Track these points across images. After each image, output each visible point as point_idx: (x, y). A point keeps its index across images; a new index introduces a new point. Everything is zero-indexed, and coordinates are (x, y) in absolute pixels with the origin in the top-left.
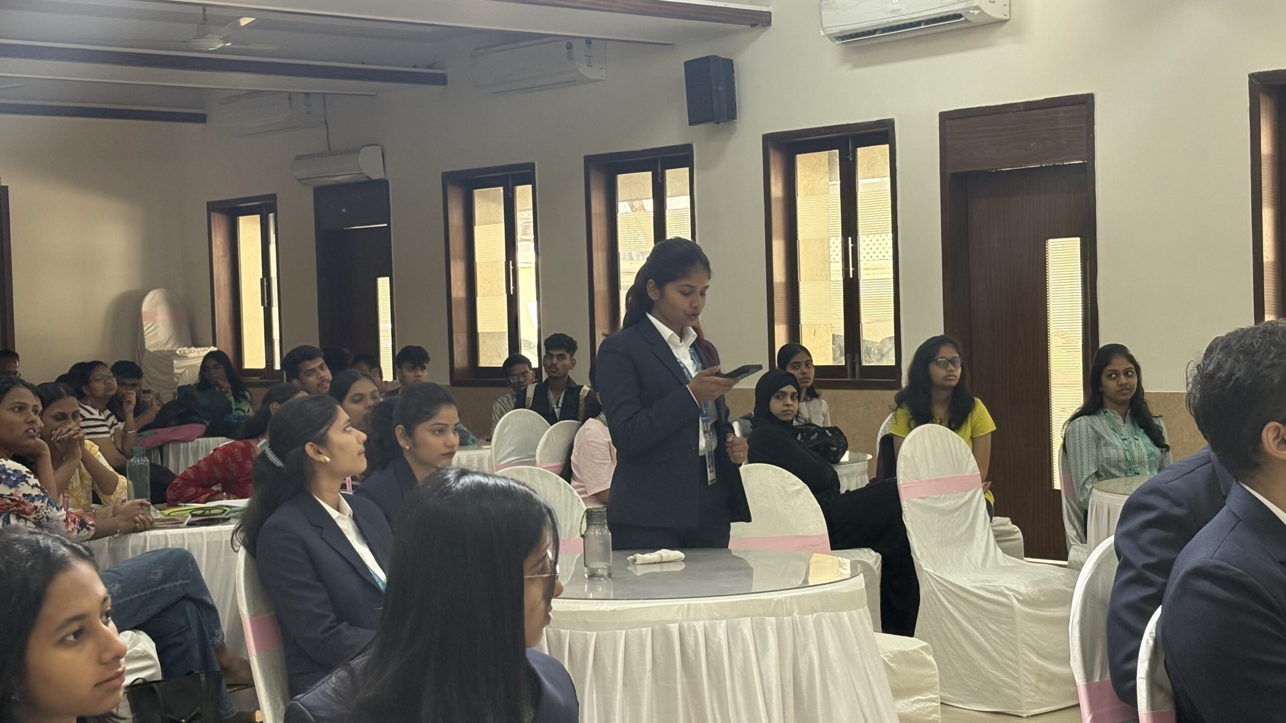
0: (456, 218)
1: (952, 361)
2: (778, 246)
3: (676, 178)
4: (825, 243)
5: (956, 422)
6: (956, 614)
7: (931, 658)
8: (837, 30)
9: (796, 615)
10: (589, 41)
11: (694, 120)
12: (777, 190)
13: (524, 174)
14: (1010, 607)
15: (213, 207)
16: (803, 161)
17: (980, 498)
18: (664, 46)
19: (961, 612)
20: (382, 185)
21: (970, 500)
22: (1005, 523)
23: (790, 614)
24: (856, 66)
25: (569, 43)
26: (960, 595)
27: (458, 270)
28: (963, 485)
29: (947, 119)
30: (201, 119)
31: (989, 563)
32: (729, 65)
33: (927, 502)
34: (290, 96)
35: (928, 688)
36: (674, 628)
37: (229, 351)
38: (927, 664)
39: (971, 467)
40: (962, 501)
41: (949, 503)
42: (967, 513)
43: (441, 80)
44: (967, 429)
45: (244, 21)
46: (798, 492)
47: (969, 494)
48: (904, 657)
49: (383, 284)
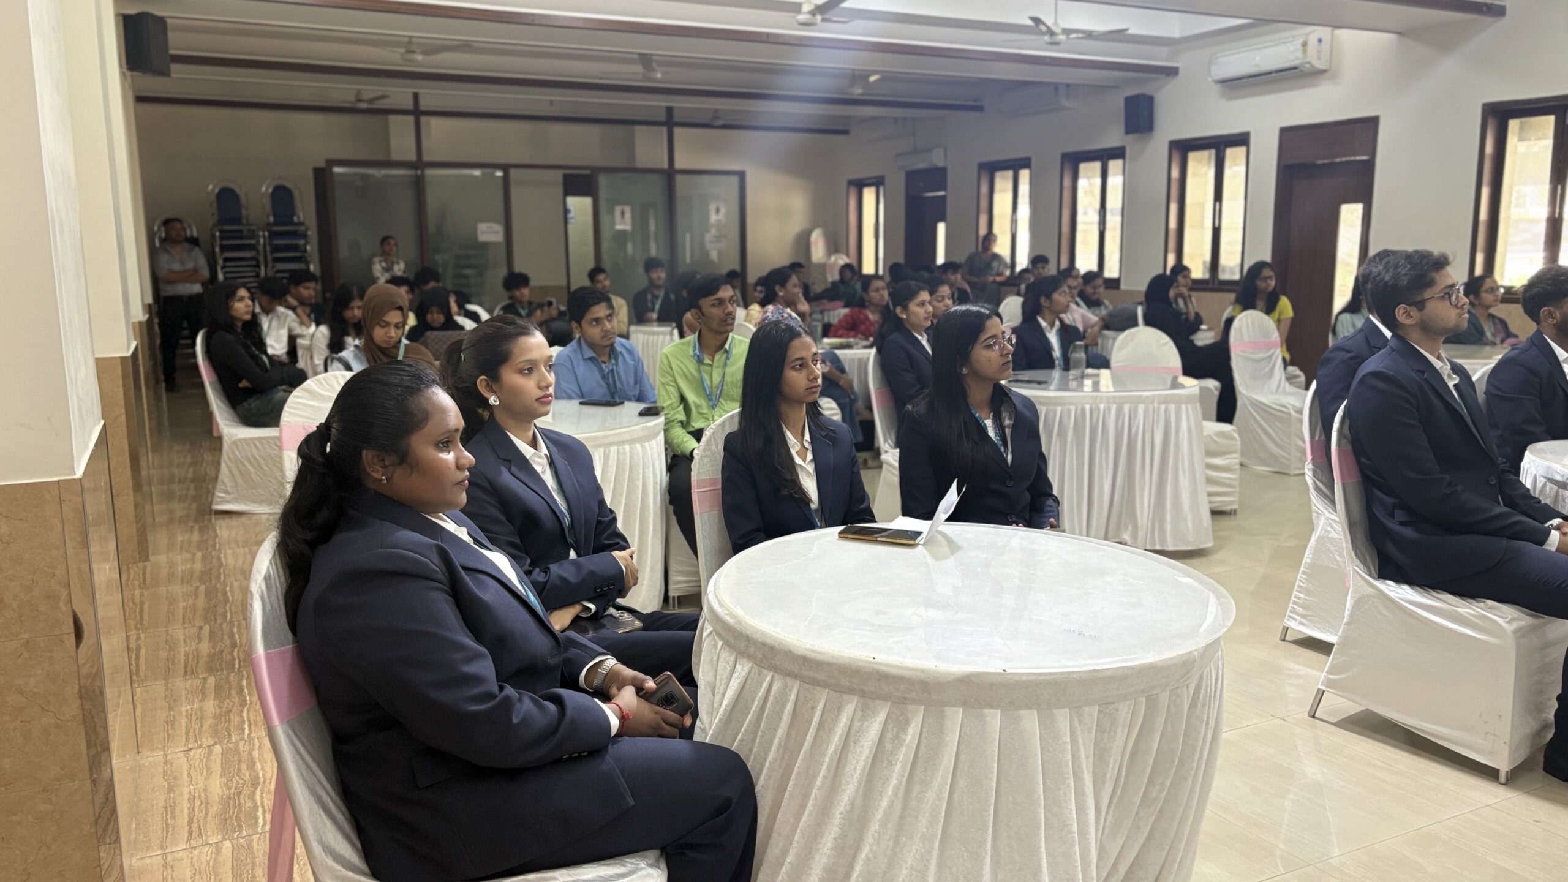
0: (984, 189)
1: (1270, 278)
2: (1174, 208)
3: (1115, 165)
4: (1202, 205)
5: (1269, 310)
6: (1257, 417)
7: (1236, 436)
8: (1219, 77)
9: (1156, 405)
10: (1068, 85)
11: (1128, 131)
12: (1175, 174)
13: (1025, 163)
14: (1289, 414)
15: (851, 183)
16: (1193, 156)
17: (1279, 354)
18: (1115, 87)
19: (1261, 416)
20: (943, 171)
21: (1271, 356)
22: (1294, 370)
23: (1153, 403)
24: (1230, 99)
25: (1056, 87)
26: (1260, 407)
27: (983, 220)
28: (1269, 346)
29: (1285, 132)
30: (845, 132)
31: (1281, 390)
32: (1150, 100)
33: (1247, 355)
34: (896, 119)
35: (1235, 452)
36: (1087, 407)
37: (855, 263)
38: (1233, 438)
39: (1275, 336)
40: (1267, 355)
41: (1260, 356)
42: (1270, 362)
43: (980, 109)
44: (1276, 314)
45: (873, 79)
46: (1166, 344)
47: (1272, 351)
48: (1221, 434)
49: (941, 228)
